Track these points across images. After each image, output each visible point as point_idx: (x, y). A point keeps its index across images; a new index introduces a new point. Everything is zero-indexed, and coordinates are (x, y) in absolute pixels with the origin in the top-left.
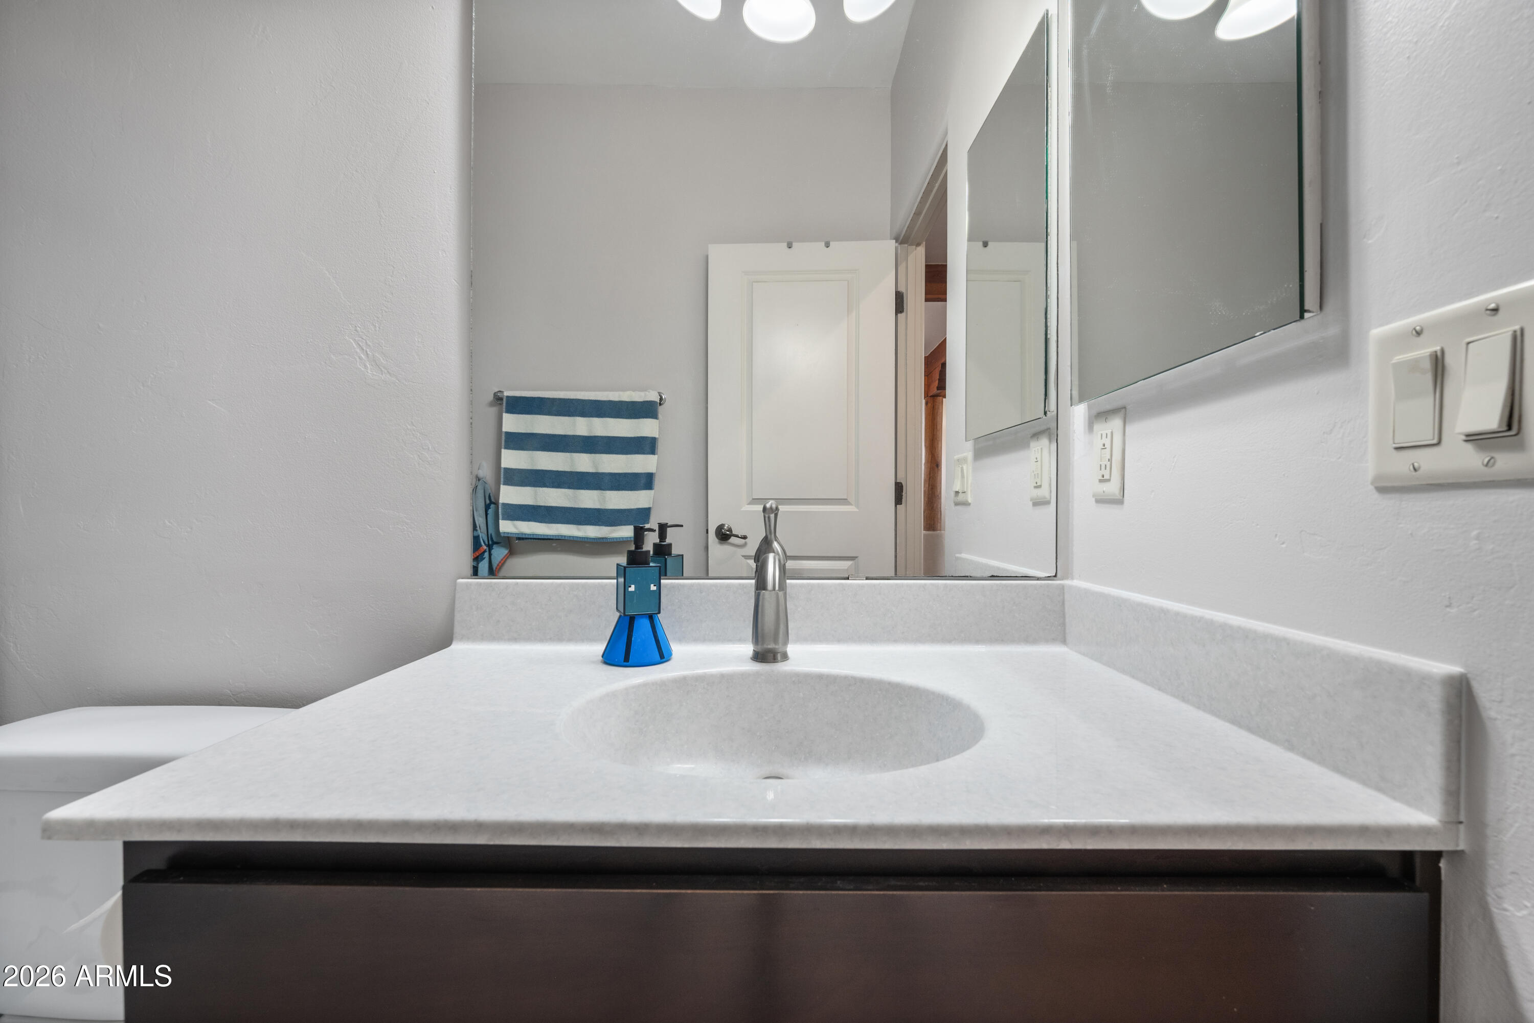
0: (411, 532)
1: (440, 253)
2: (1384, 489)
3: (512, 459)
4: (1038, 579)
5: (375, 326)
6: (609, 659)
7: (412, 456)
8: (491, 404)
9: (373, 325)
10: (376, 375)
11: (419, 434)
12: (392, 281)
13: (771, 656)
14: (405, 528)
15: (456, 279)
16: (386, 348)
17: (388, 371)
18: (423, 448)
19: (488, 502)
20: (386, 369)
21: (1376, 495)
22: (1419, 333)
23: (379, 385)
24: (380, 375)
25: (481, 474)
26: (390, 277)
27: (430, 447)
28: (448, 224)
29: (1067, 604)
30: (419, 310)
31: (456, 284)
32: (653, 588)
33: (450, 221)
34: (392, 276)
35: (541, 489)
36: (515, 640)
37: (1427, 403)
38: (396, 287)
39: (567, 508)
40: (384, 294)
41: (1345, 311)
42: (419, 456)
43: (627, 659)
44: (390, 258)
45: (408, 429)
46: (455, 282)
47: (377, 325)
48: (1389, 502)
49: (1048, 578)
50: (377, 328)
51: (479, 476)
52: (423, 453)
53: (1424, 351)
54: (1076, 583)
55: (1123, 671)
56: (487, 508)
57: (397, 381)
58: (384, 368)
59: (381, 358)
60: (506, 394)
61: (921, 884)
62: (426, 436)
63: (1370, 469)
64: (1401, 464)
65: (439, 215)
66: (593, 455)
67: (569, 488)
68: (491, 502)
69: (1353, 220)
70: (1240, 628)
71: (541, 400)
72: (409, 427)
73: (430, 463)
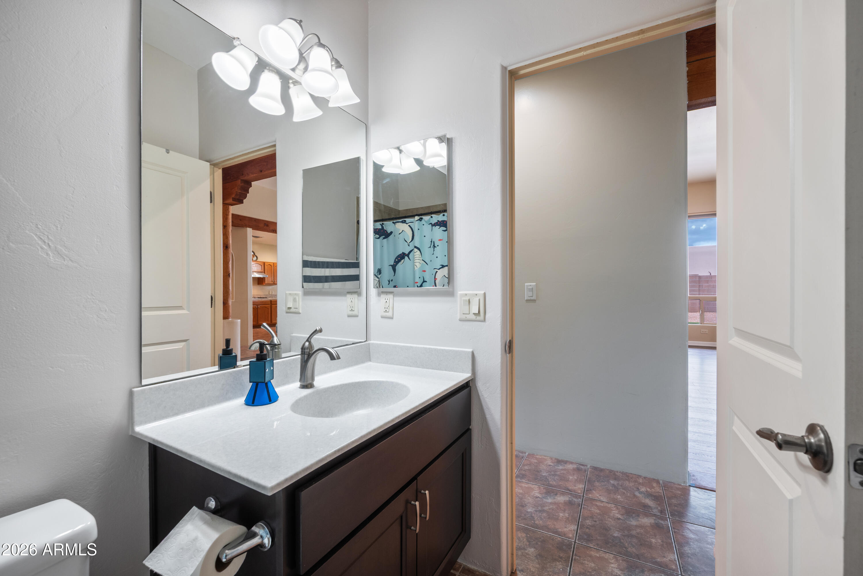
0: (90, 366)
1: (114, 187)
2: (461, 320)
4: (362, 342)
5: (57, 227)
7: (92, 316)
9: (55, 226)
10: (58, 261)
11: (98, 302)
12: (73, 198)
14: (85, 364)
15: (127, 206)
16: (68, 243)
17: (69, 259)
18: (101, 311)
20: (68, 257)
21: (459, 321)
22: (466, 295)
23: (62, 268)
24: (63, 262)
26: (71, 195)
27: (107, 309)
28: (121, 170)
29: (370, 349)
30: (98, 220)
31: (128, 209)
33: (122, 168)
34: (72, 194)
36: (177, 414)
37: (468, 307)
38: (77, 202)
40: (65, 205)
41: (453, 286)
42: (97, 315)
44: (70, 181)
45: (88, 298)
46: (127, 208)
47: (59, 226)
48: (461, 323)
49: (365, 342)
50: (59, 229)
52: (101, 313)
53: (467, 298)
54: (372, 342)
55: (397, 365)
57: (79, 266)
58: (66, 256)
59: (63, 250)
61: (430, 410)
62: (104, 302)
63: (458, 317)
64: (464, 317)
65: (113, 163)
69: (455, 270)
70: (434, 348)
72: (89, 297)
73: (107, 320)
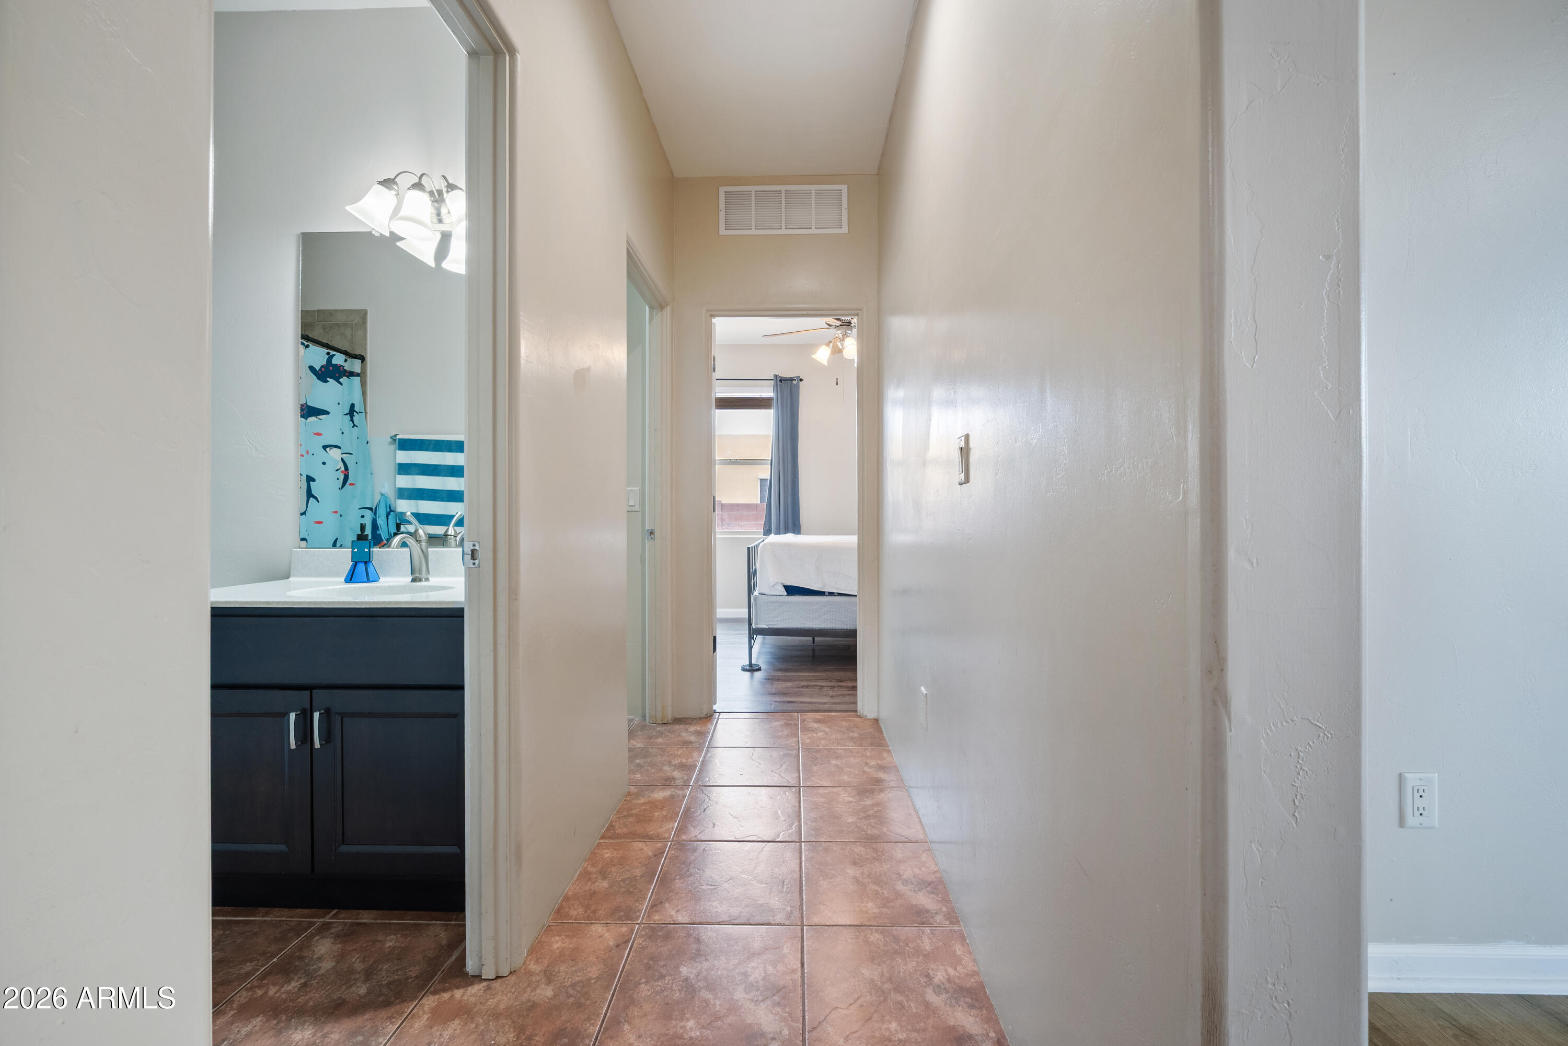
3: (405, 481)
6: (346, 581)
8: (391, 443)
13: (418, 579)
19: (388, 510)
25: (383, 491)
32: (366, 550)
35: (420, 501)
39: (440, 515)
43: (351, 580)
51: (382, 492)
56: (388, 515)
60: (398, 437)
66: (458, 478)
67: (442, 501)
68: (391, 511)
71: (422, 441)
